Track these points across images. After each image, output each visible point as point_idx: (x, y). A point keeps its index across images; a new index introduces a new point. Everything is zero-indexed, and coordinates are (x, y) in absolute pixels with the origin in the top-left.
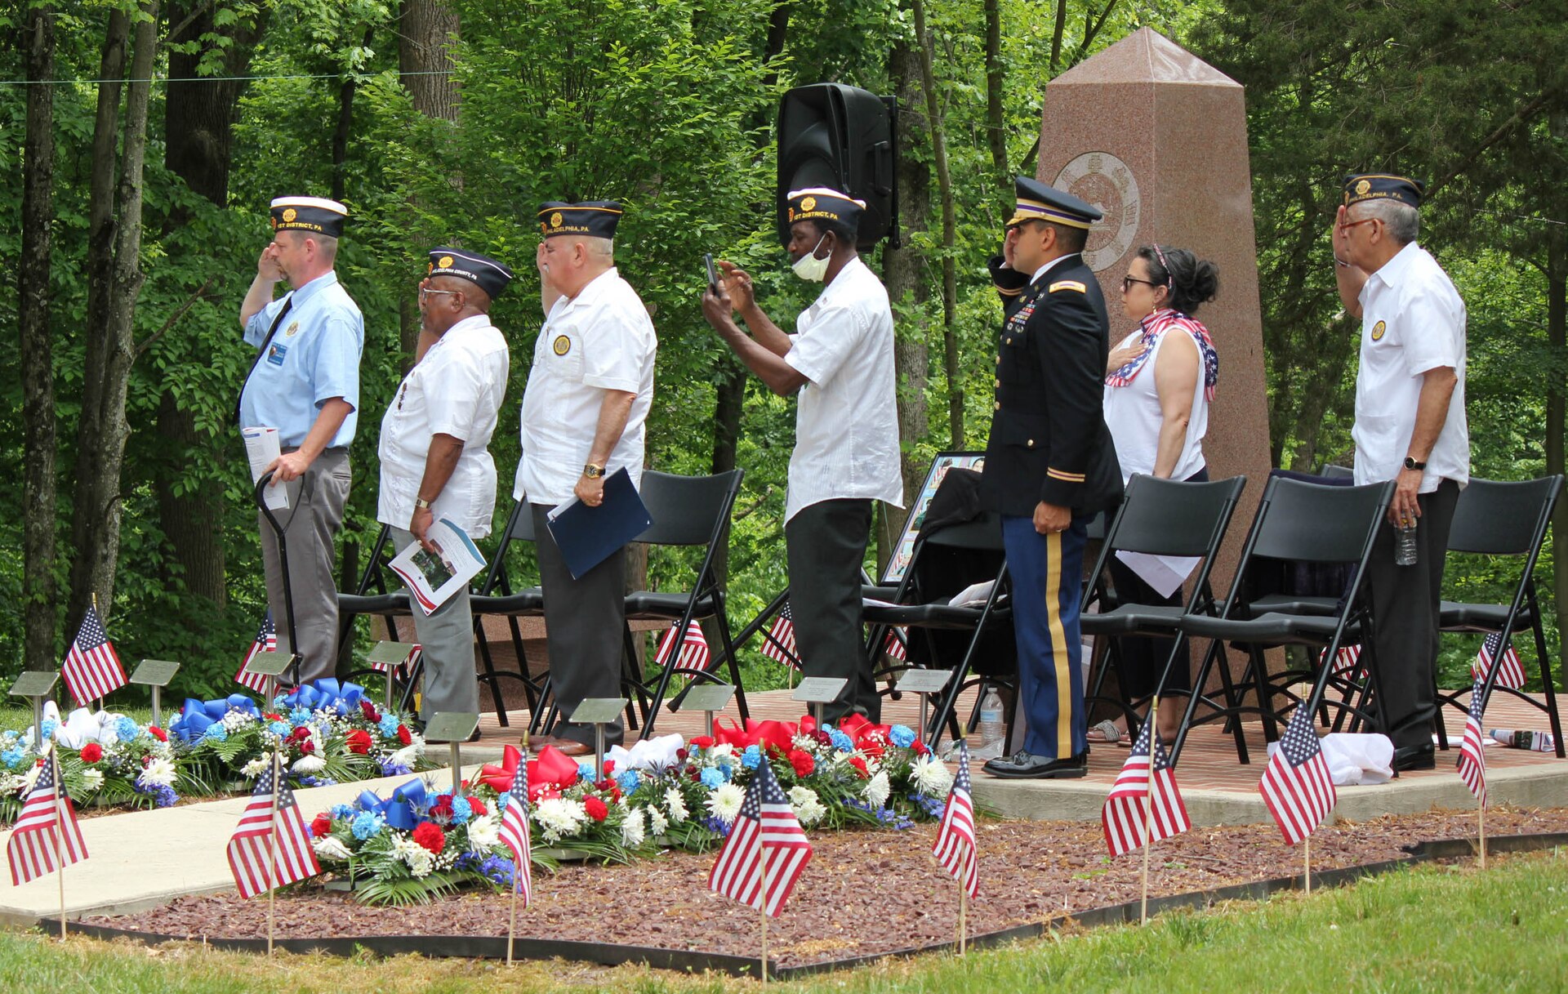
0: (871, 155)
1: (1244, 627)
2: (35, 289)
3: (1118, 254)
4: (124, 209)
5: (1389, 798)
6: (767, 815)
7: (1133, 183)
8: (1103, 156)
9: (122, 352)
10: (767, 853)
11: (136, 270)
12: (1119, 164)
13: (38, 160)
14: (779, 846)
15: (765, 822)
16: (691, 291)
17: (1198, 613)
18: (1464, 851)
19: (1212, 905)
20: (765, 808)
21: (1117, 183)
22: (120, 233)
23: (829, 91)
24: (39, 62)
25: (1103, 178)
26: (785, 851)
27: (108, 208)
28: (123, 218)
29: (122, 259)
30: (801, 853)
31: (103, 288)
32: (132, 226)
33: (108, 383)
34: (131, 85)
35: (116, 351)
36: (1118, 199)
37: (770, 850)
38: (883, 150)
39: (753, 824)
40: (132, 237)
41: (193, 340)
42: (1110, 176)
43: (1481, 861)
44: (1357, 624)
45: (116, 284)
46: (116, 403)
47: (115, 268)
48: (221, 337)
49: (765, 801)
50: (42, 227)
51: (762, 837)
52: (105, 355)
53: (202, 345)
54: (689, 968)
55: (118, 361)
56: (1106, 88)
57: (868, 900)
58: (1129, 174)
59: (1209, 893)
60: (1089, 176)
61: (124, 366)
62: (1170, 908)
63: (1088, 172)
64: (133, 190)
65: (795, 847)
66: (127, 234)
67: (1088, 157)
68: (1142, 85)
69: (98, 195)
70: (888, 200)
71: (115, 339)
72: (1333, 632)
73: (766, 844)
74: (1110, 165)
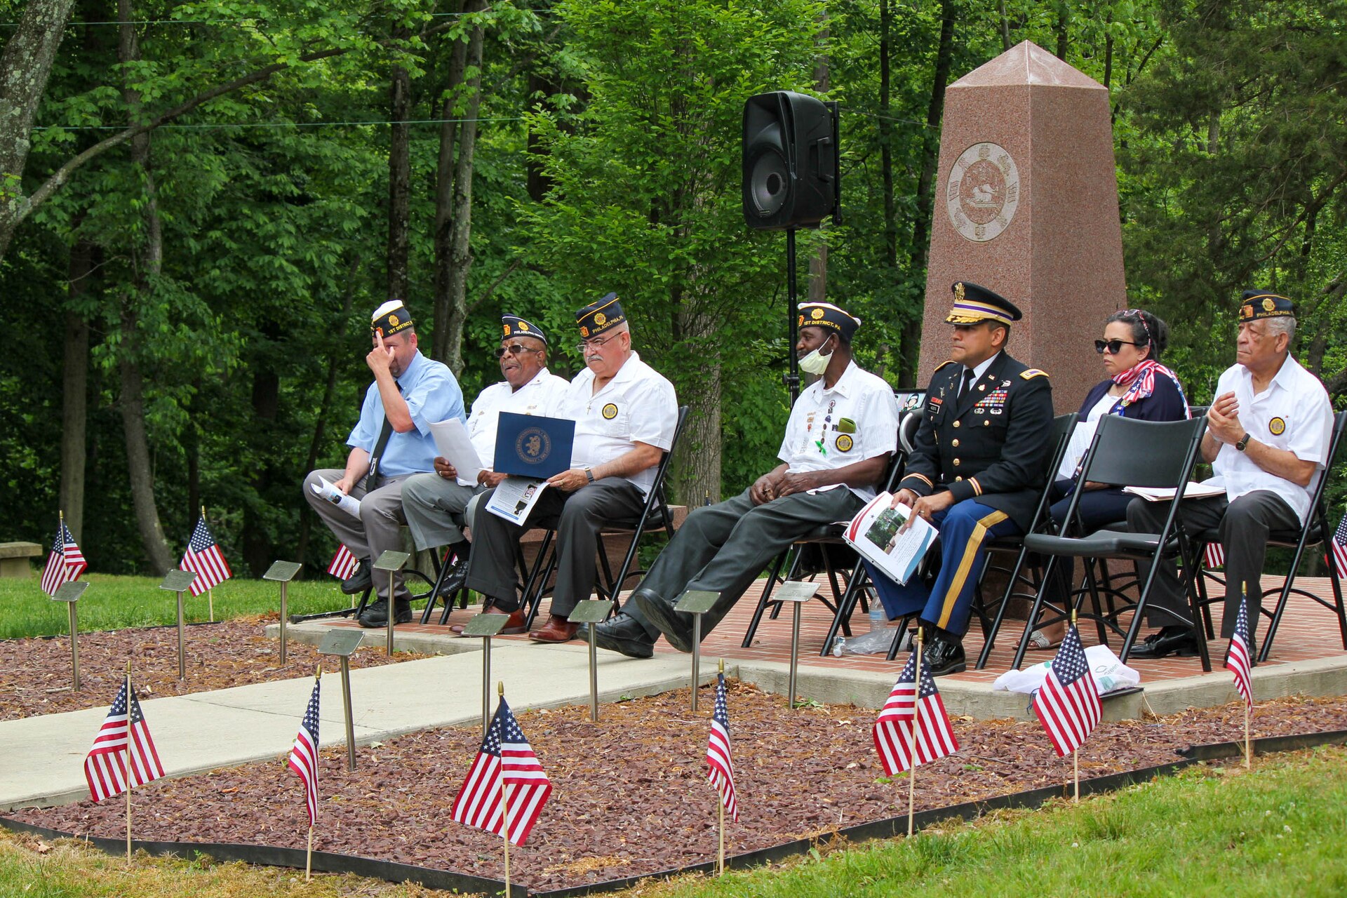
0: (814, 148)
1: (1079, 545)
2: (397, 267)
3: (1002, 226)
4: (458, 211)
5: (1192, 693)
6: (506, 753)
7: (1014, 167)
8: (991, 146)
9: (458, 311)
10: (508, 791)
11: (467, 253)
12: (1003, 152)
13: (399, 178)
14: (520, 783)
15: (507, 761)
16: (763, 262)
17: (1041, 532)
18: (1233, 752)
19: (983, 814)
20: (505, 747)
21: (1002, 169)
22: (456, 228)
23: (780, 98)
24: (399, 111)
25: (990, 163)
26: (526, 789)
27: (448, 211)
28: (457, 217)
29: (458, 247)
30: (542, 789)
31: (445, 266)
32: (464, 223)
33: (448, 333)
34: (463, 124)
35: (453, 310)
36: (1002, 181)
37: (512, 787)
38: (825, 145)
39: (495, 760)
40: (463, 232)
41: (532, 302)
42: (996, 162)
43: (1247, 762)
44: (1176, 541)
45: (453, 263)
46: (454, 346)
47: (452, 252)
48: (550, 300)
49: (506, 740)
50: (402, 224)
51: (504, 774)
52: (446, 313)
53: (537, 305)
54: (455, 890)
55: (455, 316)
56: (992, 90)
57: (668, 811)
58: (1010, 160)
59: (980, 803)
60: (979, 162)
61: (459, 321)
62: (941, 820)
63: (979, 159)
64: (464, 198)
65: (535, 784)
66: (460, 228)
67: (979, 146)
68: (1020, 87)
69: (440, 202)
70: (830, 185)
71: (452, 302)
72: (1155, 548)
73: (507, 781)
74: (995, 153)
